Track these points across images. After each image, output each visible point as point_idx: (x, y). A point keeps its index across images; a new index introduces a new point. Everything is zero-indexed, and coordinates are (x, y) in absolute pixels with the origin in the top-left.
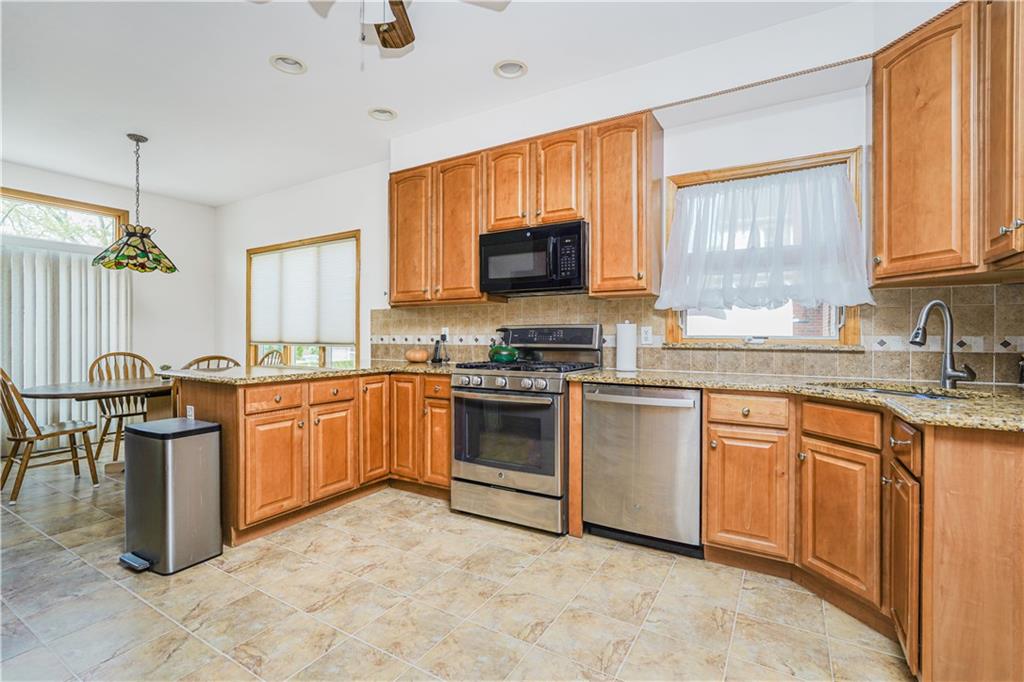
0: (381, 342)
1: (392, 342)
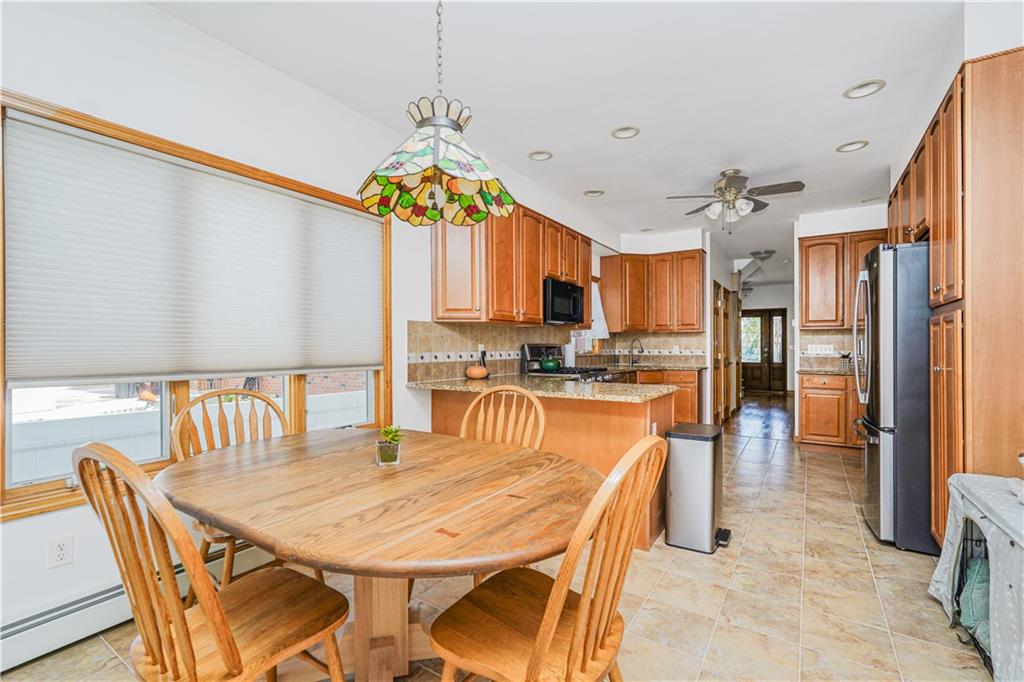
0: (420, 361)
1: (434, 360)
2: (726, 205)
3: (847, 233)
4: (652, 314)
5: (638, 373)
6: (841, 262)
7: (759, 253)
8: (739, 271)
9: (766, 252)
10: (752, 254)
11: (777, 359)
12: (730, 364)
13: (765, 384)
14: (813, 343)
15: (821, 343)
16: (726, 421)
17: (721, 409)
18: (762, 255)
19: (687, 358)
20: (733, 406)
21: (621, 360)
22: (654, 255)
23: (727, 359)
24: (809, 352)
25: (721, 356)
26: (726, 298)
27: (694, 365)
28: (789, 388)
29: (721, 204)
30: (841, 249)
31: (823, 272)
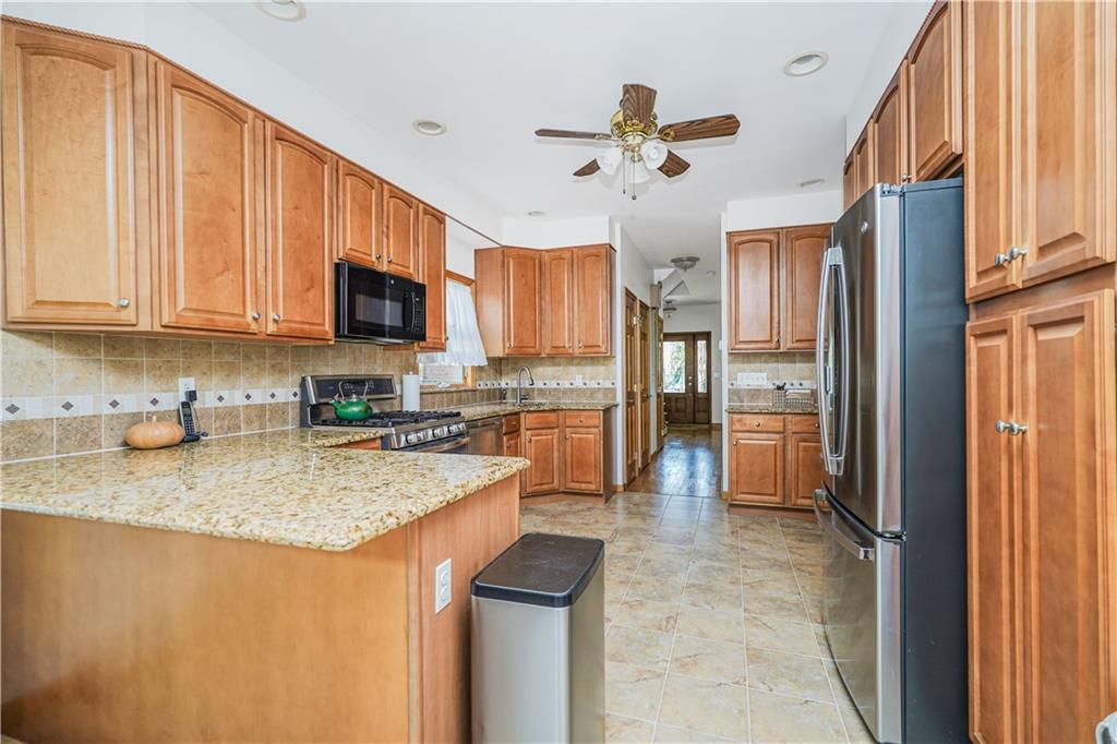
2: (629, 154)
3: (782, 228)
4: (546, 332)
5: (522, 415)
6: (775, 265)
7: (681, 260)
8: (660, 283)
9: (689, 259)
10: (673, 261)
11: (701, 389)
12: (648, 397)
13: (690, 417)
14: (742, 371)
15: (753, 371)
16: (645, 469)
17: (638, 456)
18: (685, 263)
19: (593, 392)
20: (653, 449)
21: (509, 395)
22: (547, 251)
23: (645, 391)
24: (739, 383)
25: (637, 388)
26: (644, 317)
27: (601, 402)
28: (714, 421)
29: (621, 150)
30: (775, 248)
31: (755, 277)
